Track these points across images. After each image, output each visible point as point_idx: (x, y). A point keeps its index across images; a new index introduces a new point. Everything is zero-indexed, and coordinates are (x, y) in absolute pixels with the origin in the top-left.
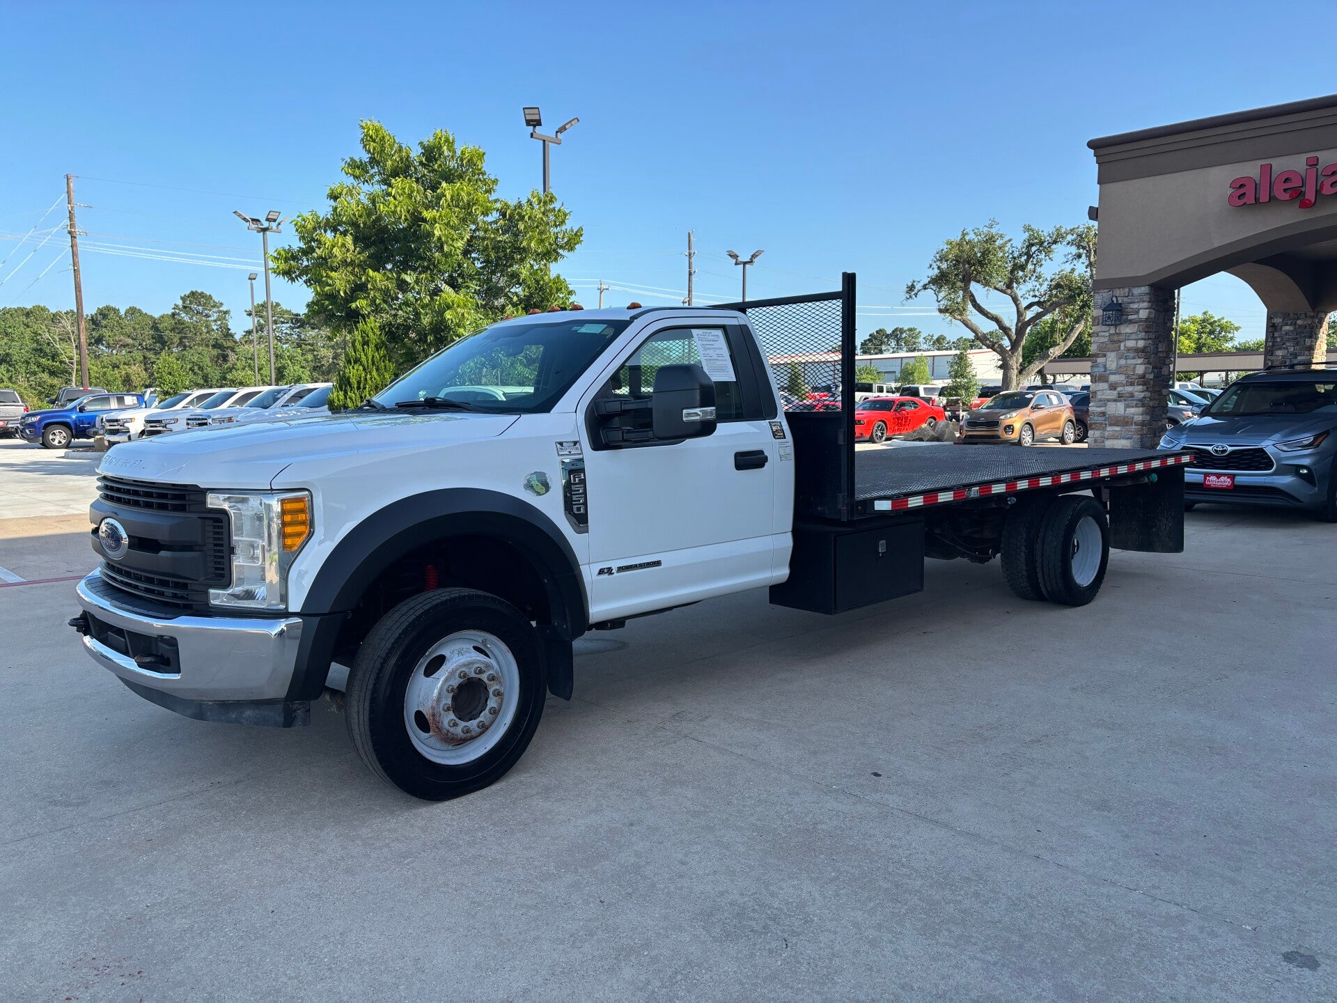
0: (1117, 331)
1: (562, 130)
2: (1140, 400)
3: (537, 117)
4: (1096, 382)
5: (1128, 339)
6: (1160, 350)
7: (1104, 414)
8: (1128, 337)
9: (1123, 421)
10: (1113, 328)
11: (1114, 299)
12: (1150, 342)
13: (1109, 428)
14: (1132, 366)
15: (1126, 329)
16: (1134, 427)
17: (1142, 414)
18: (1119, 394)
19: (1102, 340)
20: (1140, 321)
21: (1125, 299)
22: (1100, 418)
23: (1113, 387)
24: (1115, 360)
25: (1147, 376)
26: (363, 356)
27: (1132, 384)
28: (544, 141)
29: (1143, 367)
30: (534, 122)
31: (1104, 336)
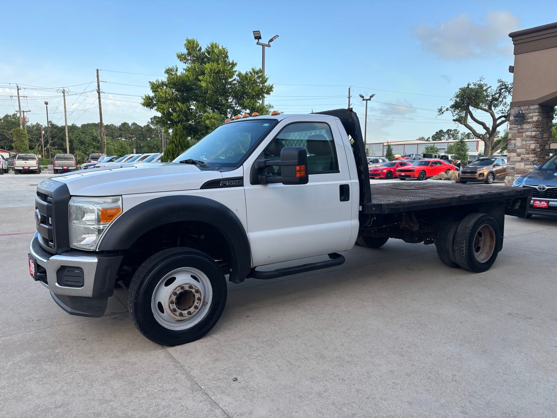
0: (522, 127)
1: (271, 40)
2: (533, 162)
3: (259, 35)
4: (510, 152)
5: (527, 131)
6: (544, 136)
7: (513, 168)
8: (527, 130)
9: (523, 172)
10: (520, 125)
11: (521, 112)
12: (539, 132)
13: (516, 175)
14: (529, 145)
15: (526, 126)
18: (521, 158)
19: (514, 132)
20: (534, 122)
21: (526, 111)
22: (512, 170)
23: (519, 155)
24: (520, 141)
25: (536, 150)
26: (175, 140)
27: (528, 154)
28: (263, 46)
29: (534, 145)
30: (258, 37)
31: (515, 130)
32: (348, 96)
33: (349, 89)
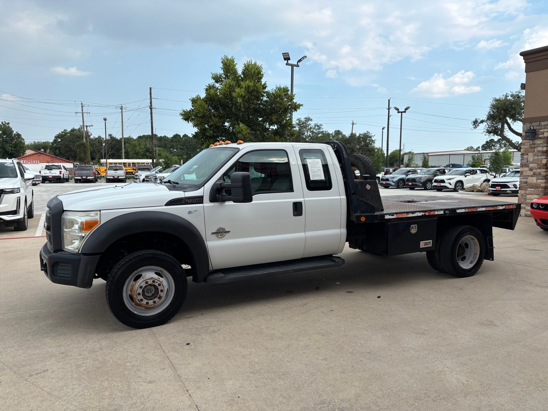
0: (534, 143)
1: (300, 61)
2: (544, 176)
4: (523, 167)
5: (539, 147)
7: (526, 182)
8: (539, 145)
9: (536, 186)
10: (531, 141)
11: (532, 128)
13: (529, 189)
14: (540, 160)
15: (538, 142)
16: (541, 189)
17: (545, 183)
18: (534, 173)
19: (526, 147)
20: (545, 138)
21: (538, 127)
22: (524, 185)
23: (531, 170)
24: (532, 156)
25: (547, 165)
27: (540, 168)
28: (292, 66)
29: (546, 160)
30: (287, 58)
31: (527, 145)
32: (388, 108)
33: (389, 100)
